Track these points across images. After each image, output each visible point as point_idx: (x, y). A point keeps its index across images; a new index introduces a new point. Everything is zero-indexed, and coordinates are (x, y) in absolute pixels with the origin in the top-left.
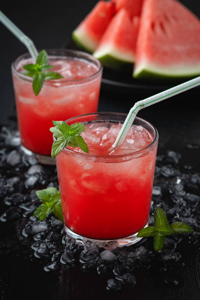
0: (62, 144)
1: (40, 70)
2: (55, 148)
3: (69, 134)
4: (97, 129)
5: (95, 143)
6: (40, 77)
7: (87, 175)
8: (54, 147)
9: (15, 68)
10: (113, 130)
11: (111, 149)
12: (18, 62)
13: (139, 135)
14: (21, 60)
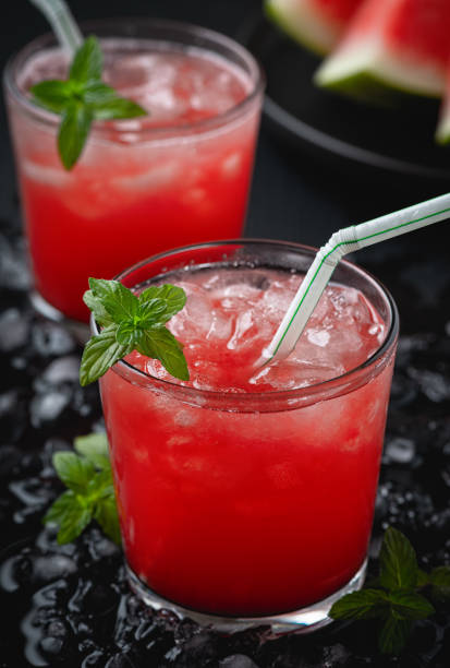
0: (112, 349)
1: (78, 97)
2: (92, 357)
3: (131, 325)
4: (228, 292)
5: (215, 337)
6: (80, 114)
7: (182, 440)
8: (89, 355)
9: (14, 80)
10: (271, 301)
11: (258, 363)
12: (26, 60)
13: (346, 319)
14: (35, 52)
